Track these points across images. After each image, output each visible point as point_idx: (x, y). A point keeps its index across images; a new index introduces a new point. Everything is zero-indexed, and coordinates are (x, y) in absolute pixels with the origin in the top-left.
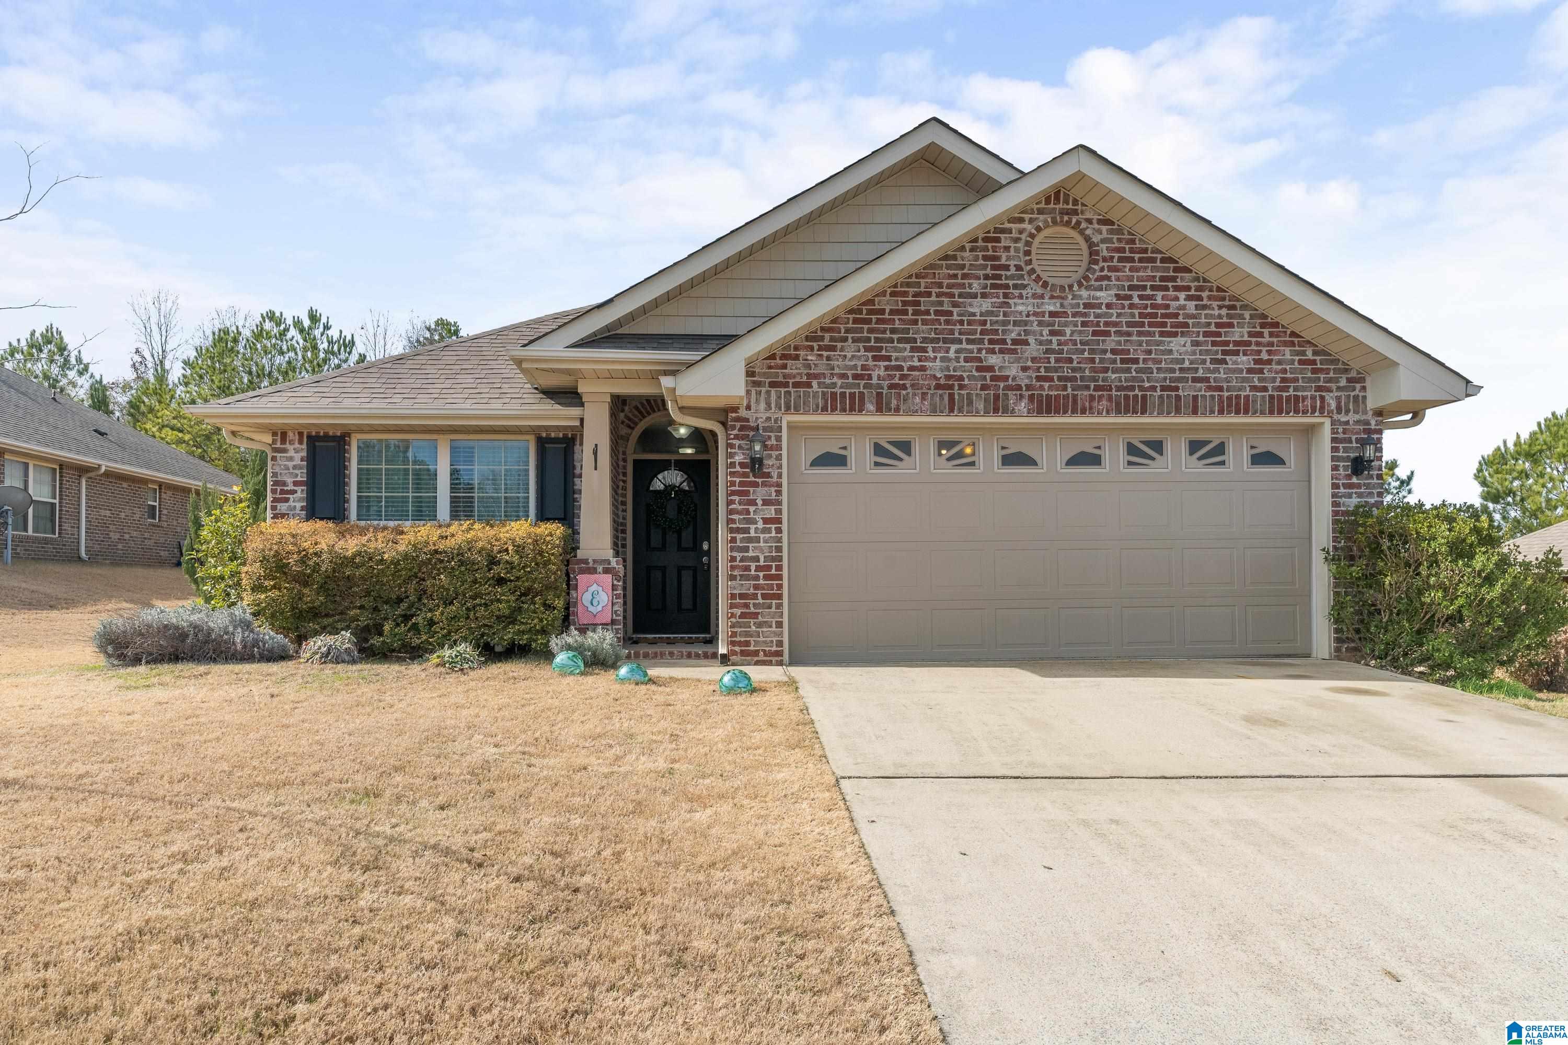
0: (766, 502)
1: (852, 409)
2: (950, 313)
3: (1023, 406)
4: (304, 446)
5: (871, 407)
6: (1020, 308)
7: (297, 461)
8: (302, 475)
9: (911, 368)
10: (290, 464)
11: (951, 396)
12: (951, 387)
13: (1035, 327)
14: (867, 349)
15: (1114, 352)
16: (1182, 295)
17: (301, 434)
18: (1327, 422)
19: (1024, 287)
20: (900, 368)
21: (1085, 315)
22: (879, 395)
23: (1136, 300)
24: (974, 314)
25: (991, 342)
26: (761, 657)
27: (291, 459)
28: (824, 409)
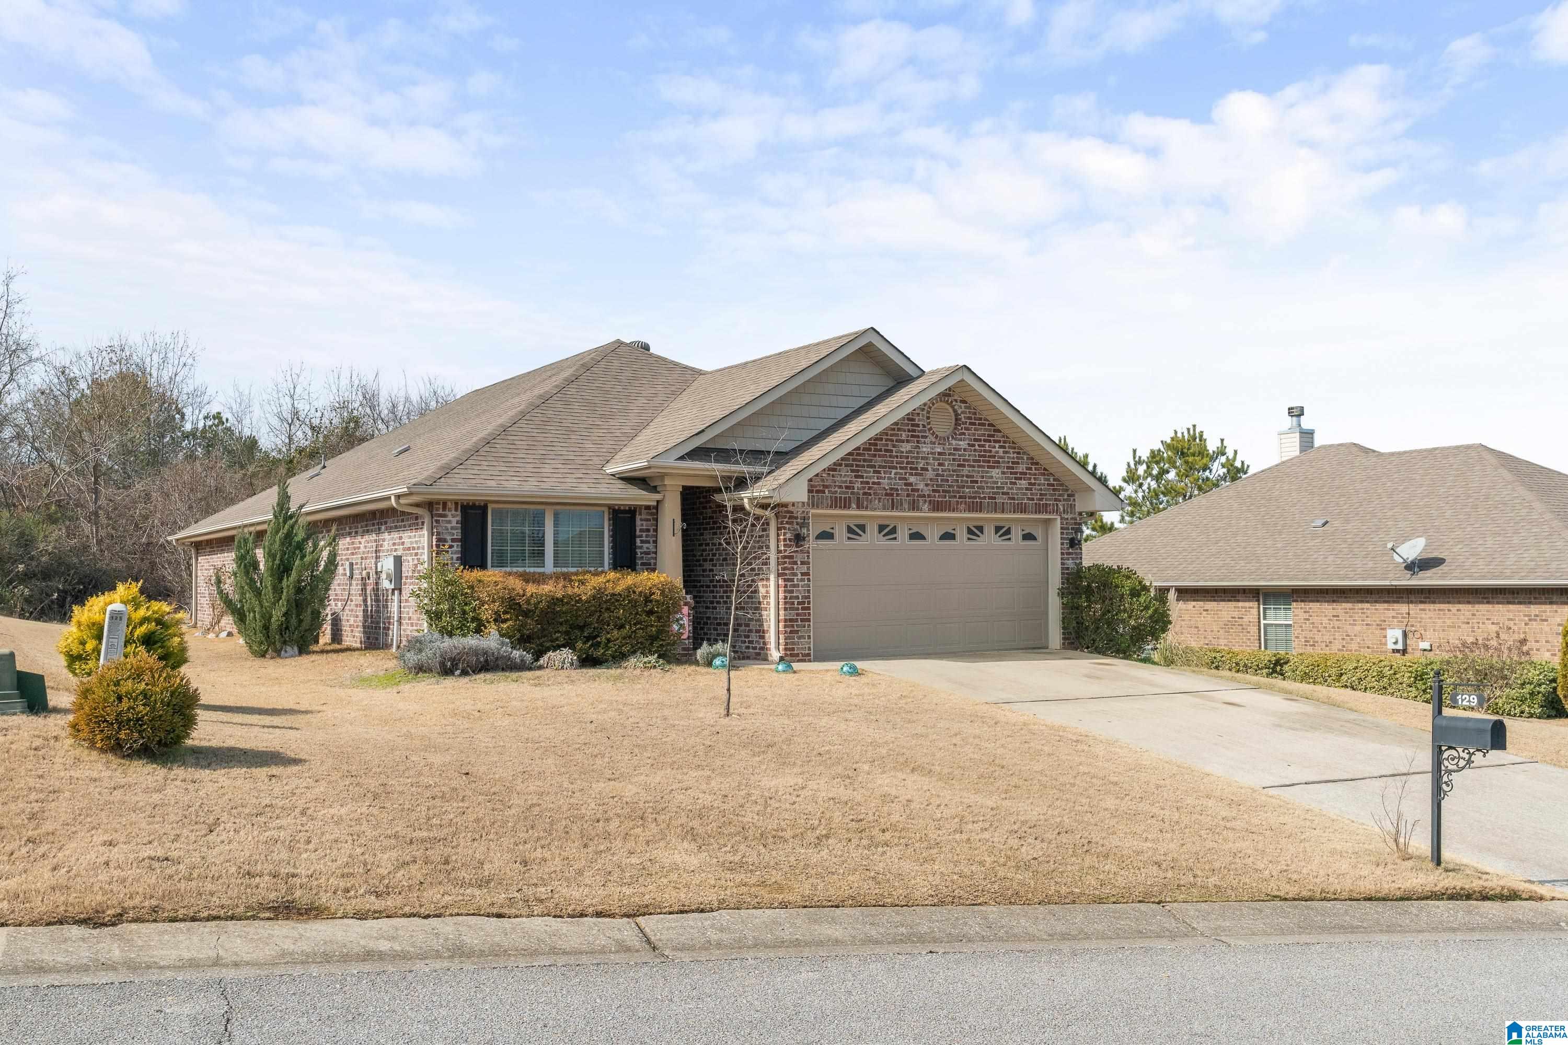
0: (802, 563)
1: (845, 507)
2: (891, 451)
3: (926, 507)
4: (459, 513)
5: (854, 506)
6: (924, 449)
7: (454, 524)
8: (457, 534)
9: (874, 483)
10: (449, 526)
11: (893, 500)
12: (892, 495)
13: (931, 461)
14: (852, 471)
15: (967, 476)
16: (997, 445)
17: (456, 504)
18: (1059, 518)
19: (926, 437)
20: (868, 483)
21: (954, 455)
22: (858, 498)
23: (977, 447)
24: (902, 452)
25: (911, 468)
26: (801, 657)
27: (449, 522)
28: (831, 507)
